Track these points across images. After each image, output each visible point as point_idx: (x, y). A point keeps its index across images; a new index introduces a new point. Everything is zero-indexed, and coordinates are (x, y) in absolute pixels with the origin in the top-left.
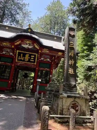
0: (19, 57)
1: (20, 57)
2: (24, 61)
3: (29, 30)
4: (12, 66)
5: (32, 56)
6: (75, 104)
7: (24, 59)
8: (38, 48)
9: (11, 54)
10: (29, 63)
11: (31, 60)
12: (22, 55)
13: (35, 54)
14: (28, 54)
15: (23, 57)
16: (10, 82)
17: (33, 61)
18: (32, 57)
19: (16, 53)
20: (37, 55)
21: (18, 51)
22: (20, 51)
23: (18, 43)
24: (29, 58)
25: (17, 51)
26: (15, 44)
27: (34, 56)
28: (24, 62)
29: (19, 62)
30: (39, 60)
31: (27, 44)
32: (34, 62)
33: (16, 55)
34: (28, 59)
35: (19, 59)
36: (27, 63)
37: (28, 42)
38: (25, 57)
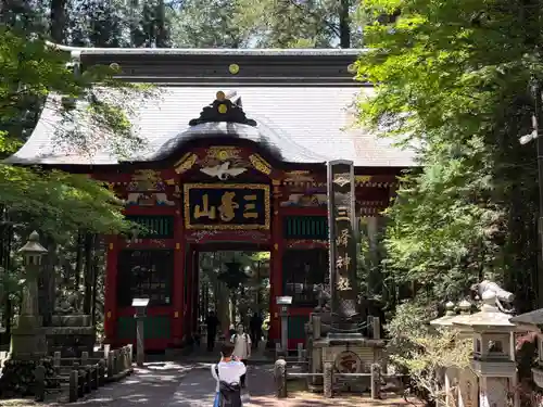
0: (197, 207)
1: (201, 210)
2: (217, 221)
3: (222, 109)
4: (173, 250)
5: (247, 198)
6: (350, 356)
7: (217, 212)
8: (268, 172)
9: (162, 198)
10: (239, 227)
11: (247, 215)
12: (205, 198)
13: (258, 186)
14: (230, 190)
15: (213, 208)
16: (176, 315)
17: (255, 215)
18: (250, 202)
19: (182, 195)
20: (267, 189)
21: (187, 187)
22: (195, 186)
23: (187, 165)
24: (237, 206)
25: (185, 186)
26: (178, 171)
27: (254, 197)
28: (216, 227)
29: (201, 230)
30: (280, 208)
31: (221, 163)
32: (261, 220)
33: (183, 204)
34: (235, 210)
35: (197, 215)
36: (231, 227)
37: (223, 155)
38: (220, 203)
